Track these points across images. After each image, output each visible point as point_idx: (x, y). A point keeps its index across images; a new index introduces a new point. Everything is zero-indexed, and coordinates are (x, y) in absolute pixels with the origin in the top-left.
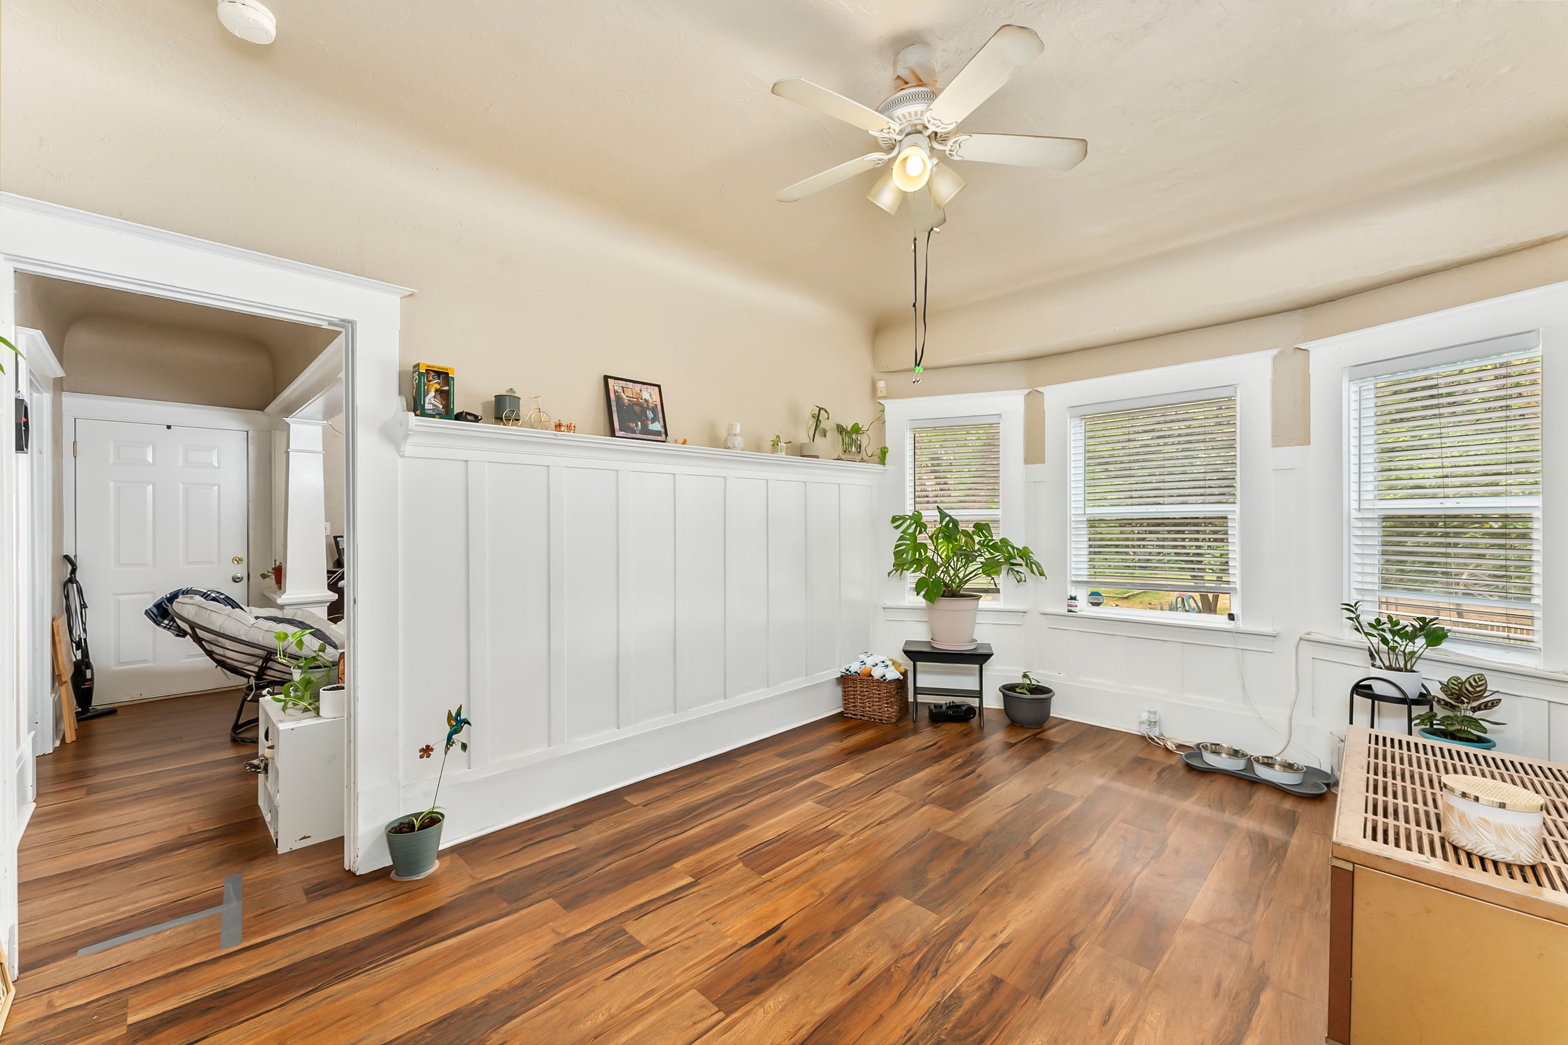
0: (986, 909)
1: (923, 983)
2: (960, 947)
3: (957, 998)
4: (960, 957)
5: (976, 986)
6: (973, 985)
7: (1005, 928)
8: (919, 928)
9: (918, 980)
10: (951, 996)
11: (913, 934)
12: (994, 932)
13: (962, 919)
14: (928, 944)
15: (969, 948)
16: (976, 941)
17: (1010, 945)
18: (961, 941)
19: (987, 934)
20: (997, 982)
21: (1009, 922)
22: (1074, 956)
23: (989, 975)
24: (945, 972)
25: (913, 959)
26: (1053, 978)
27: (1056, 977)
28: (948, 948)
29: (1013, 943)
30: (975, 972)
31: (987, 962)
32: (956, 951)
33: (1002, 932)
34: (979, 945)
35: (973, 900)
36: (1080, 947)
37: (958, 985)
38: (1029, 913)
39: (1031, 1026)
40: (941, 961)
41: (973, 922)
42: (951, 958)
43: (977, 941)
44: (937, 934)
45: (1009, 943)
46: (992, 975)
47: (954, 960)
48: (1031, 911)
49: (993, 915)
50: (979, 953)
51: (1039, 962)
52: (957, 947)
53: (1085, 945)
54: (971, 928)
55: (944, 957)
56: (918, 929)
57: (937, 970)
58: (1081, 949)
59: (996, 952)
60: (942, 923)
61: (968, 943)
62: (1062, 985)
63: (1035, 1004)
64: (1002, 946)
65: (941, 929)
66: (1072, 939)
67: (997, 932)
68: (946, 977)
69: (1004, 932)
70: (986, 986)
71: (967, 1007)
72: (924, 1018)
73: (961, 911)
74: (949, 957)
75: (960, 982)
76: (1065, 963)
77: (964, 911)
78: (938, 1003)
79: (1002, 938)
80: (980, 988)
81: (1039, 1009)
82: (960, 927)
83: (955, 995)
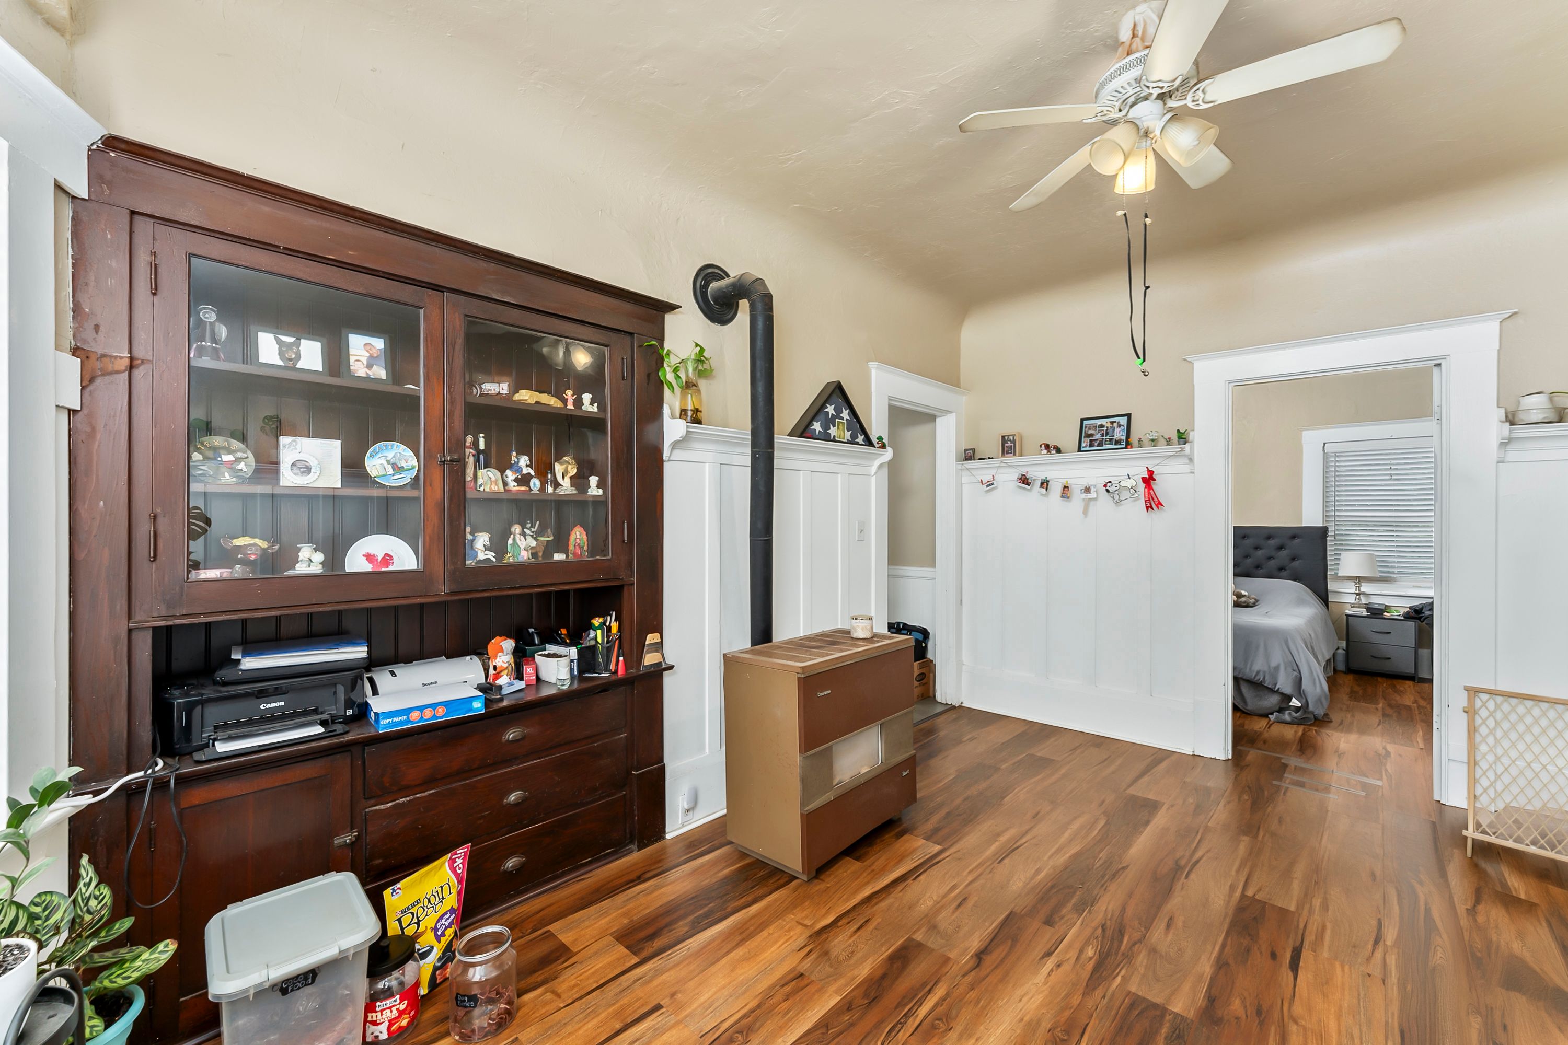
0: (1076, 1000)
1: (1110, 919)
2: (1090, 952)
3: (1079, 909)
4: (1087, 943)
5: (1066, 919)
6: (1068, 919)
7: (1049, 975)
8: (1142, 972)
9: (1116, 921)
10: (1084, 911)
11: (1144, 964)
12: (1060, 970)
13: (1099, 985)
14: (1123, 954)
15: (1081, 951)
16: (1077, 959)
17: (1041, 956)
18: (1091, 959)
19: (1066, 967)
20: (1049, 922)
21: (1046, 983)
22: (979, 948)
23: (1056, 927)
24: (1096, 929)
25: (1130, 939)
26: (1001, 927)
27: (998, 928)
28: (1102, 951)
29: (1039, 957)
30: (1070, 929)
31: (1059, 940)
32: (1092, 948)
33: (1052, 970)
34: (1073, 955)
35: (1095, 1015)
36: (972, 956)
37: (1081, 919)
38: (1023, 996)
39: (1020, 895)
40: (1103, 938)
41: (1085, 982)
42: (1095, 941)
43: (1075, 959)
44: (1118, 965)
45: (1043, 958)
46: (1054, 927)
47: (1092, 940)
48: (1020, 1000)
49: (1065, 992)
50: (1070, 946)
51: (1013, 940)
52: (1093, 952)
53: (966, 959)
54: (1086, 974)
55: (1101, 942)
56: (1142, 970)
57: (1104, 930)
58: (970, 955)
59: (1053, 948)
60: (1119, 979)
61: (1083, 957)
62: (993, 923)
63: (1016, 908)
64: (1049, 954)
65: (1117, 971)
66: (978, 966)
67: (1057, 970)
68: (1094, 925)
69: (1049, 970)
70: (1057, 919)
71: (1068, 905)
72: (1098, 896)
73: (1104, 997)
74: (1097, 942)
75: (1080, 921)
76: (988, 940)
77: (1100, 996)
78: (1092, 906)
79: (1050, 963)
80: (1062, 918)
81: (1013, 905)
82: (1098, 974)
83: (1081, 911)
